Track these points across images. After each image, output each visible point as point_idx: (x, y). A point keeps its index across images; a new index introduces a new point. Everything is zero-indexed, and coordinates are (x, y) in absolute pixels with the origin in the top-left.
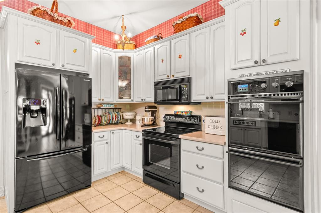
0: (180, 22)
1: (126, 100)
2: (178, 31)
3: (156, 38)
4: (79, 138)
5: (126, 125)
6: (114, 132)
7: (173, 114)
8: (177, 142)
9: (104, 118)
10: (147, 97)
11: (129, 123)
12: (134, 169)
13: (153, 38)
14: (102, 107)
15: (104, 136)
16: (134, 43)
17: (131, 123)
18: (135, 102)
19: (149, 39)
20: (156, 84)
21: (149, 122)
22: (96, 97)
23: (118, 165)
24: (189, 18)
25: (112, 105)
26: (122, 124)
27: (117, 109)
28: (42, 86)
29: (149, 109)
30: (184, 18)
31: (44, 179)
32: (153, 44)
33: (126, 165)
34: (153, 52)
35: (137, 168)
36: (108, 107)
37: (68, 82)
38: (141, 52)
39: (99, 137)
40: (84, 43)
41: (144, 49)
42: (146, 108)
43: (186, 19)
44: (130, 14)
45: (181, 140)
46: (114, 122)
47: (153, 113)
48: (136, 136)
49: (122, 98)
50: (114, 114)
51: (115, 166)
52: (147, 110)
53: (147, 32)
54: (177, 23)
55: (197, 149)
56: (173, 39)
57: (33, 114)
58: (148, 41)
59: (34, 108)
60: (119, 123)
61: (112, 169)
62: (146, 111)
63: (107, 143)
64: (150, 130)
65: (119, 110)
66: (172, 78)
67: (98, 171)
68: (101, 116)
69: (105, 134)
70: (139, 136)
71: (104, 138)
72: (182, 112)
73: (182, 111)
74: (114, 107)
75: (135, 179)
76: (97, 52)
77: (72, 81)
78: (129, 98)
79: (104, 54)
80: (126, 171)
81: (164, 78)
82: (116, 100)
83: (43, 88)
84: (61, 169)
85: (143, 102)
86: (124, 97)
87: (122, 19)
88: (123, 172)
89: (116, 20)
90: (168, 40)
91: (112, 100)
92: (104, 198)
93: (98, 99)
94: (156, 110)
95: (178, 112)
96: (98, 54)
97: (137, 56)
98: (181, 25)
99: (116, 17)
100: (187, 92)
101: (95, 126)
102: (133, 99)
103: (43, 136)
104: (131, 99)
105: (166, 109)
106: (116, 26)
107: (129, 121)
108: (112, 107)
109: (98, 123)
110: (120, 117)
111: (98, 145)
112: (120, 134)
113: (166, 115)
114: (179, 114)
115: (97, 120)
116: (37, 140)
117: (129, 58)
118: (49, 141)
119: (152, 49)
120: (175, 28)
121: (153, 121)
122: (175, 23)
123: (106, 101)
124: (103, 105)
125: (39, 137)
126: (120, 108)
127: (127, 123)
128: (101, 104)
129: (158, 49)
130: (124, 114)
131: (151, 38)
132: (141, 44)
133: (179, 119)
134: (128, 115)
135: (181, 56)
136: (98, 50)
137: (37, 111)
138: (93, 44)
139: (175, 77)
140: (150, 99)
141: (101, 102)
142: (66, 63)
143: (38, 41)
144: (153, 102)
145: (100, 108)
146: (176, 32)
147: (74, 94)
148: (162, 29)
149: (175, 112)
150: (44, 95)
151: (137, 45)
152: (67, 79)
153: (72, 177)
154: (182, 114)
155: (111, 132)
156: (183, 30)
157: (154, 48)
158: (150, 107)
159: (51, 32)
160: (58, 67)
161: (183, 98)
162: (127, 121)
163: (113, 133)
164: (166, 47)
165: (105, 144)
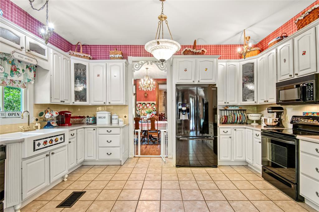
0: (302, 18)
1: (249, 102)
2: (301, 27)
3: (279, 39)
4: (211, 133)
5: (251, 125)
6: (237, 129)
7: (302, 115)
8: (294, 142)
9: (230, 118)
10: (270, 99)
11: (255, 124)
12: (255, 164)
13: (275, 40)
14: (228, 109)
15: (227, 132)
16: (258, 49)
17: (257, 124)
18: (258, 104)
19: (271, 42)
20: (278, 85)
21: (272, 123)
22: (223, 101)
23: (240, 158)
24: (313, 10)
25: (237, 107)
26: (247, 124)
27: (243, 111)
28: (190, 95)
29: (272, 110)
30: (306, 12)
31: (191, 159)
32: (275, 46)
33: (248, 160)
34: (275, 54)
35: (257, 163)
36: (233, 108)
37: (205, 91)
38: (264, 56)
39: (224, 132)
40: (212, 63)
41: (267, 53)
42: (269, 109)
43: (309, 13)
44: (251, 26)
45: (300, 141)
46: (238, 122)
47: (278, 115)
48: (256, 135)
49: (246, 101)
50: (238, 114)
51: (238, 158)
52: (270, 111)
53: (273, 34)
54: (299, 20)
55: (316, 151)
56: (295, 36)
57: (183, 113)
58: (271, 44)
59: (184, 109)
60: (244, 123)
61: (235, 160)
62: (268, 112)
63: (230, 137)
64: (274, 131)
65: (245, 111)
66: (296, 77)
67: (223, 158)
68: (227, 116)
69: (229, 130)
70: (258, 135)
71: (228, 133)
72: (313, 114)
73: (312, 112)
74: (239, 109)
75: (255, 173)
76: (224, 65)
77: (207, 90)
78: (253, 100)
79: (229, 65)
80: (249, 165)
81: (287, 78)
82: (241, 103)
83: (191, 97)
84: (202, 155)
85: (266, 103)
86: (248, 100)
87: (244, 33)
88: (246, 165)
89: (239, 36)
90: (291, 39)
91: (237, 103)
92: (224, 177)
93: (223, 102)
94: (283, 111)
95: (307, 113)
96: (224, 67)
97: (260, 60)
98: (304, 20)
99: (238, 33)
100: (312, 90)
101: (222, 124)
102: (256, 101)
103: (191, 131)
104: (255, 101)
105: (295, 109)
106: (241, 39)
107: (255, 122)
108: (237, 108)
109: (225, 121)
110: (244, 118)
111: (223, 138)
112: (243, 132)
113: (294, 116)
114: (309, 115)
115: (224, 119)
116: (187, 132)
117: (253, 63)
118: (193, 133)
119: (274, 51)
120: (298, 25)
121: (277, 123)
122: (297, 20)
123: (231, 103)
124: (229, 108)
125: (189, 131)
126: (245, 110)
127: (252, 124)
128: (227, 106)
129: (280, 50)
130: (249, 115)
131: (274, 41)
132: (267, 47)
133: (310, 122)
134: (253, 117)
135: (305, 52)
136: (224, 64)
137: (185, 111)
138: (219, 60)
139: (298, 75)
140: (273, 100)
141: (227, 104)
142: (201, 79)
143: (186, 69)
144: (276, 103)
145: (226, 110)
146: (299, 29)
147: (208, 100)
148: (289, 27)
149: (304, 113)
150: (191, 101)
151: (264, 48)
152: (204, 89)
153: (206, 159)
154: (312, 115)
155: (234, 129)
156: (306, 24)
157: (277, 49)
158: (273, 108)
159: (192, 62)
160: (196, 83)
161: (308, 97)
162: (253, 121)
163: (235, 130)
164: (288, 46)
165: (228, 138)
